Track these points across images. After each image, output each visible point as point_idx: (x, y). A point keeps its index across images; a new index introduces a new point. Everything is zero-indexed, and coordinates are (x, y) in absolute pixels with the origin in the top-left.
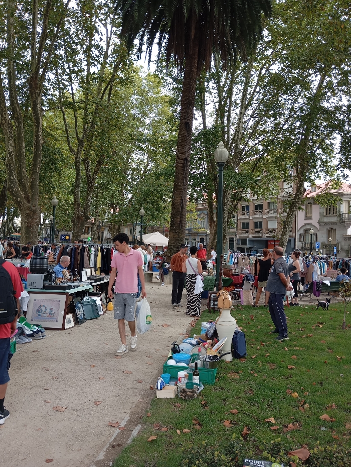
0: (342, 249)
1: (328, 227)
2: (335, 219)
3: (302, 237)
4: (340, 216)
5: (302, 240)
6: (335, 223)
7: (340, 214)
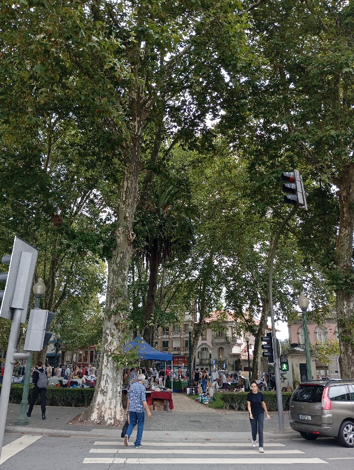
0: (229, 364)
1: (218, 347)
2: (223, 340)
3: (200, 355)
4: (226, 338)
5: (200, 357)
6: (223, 344)
7: (227, 337)
